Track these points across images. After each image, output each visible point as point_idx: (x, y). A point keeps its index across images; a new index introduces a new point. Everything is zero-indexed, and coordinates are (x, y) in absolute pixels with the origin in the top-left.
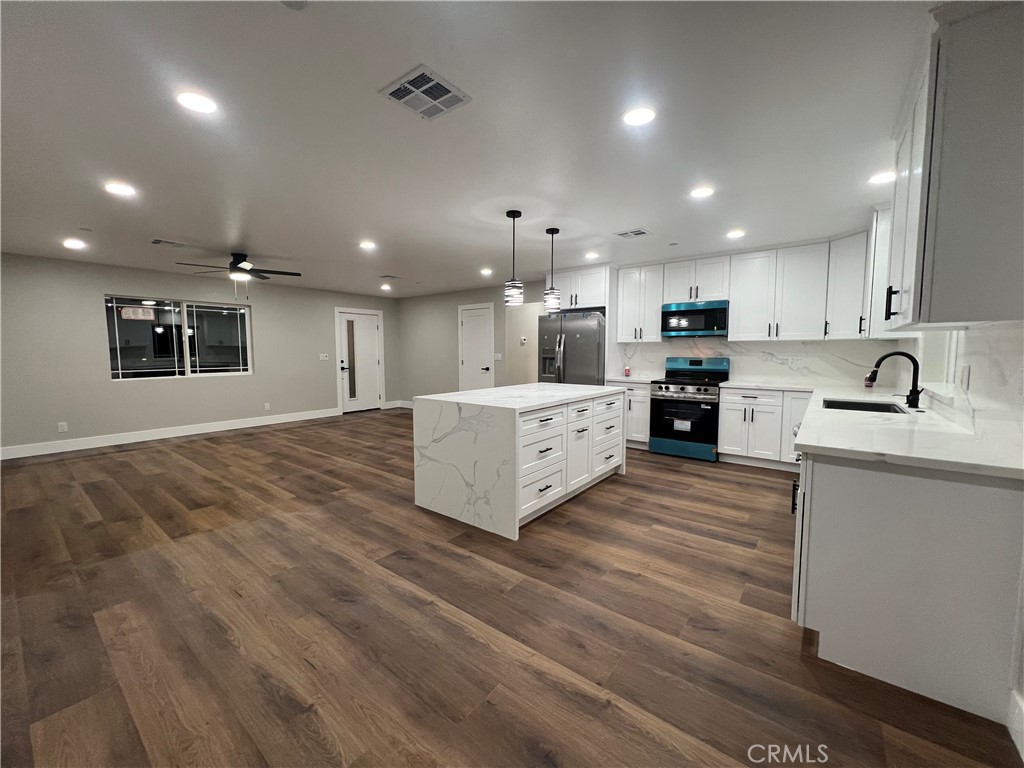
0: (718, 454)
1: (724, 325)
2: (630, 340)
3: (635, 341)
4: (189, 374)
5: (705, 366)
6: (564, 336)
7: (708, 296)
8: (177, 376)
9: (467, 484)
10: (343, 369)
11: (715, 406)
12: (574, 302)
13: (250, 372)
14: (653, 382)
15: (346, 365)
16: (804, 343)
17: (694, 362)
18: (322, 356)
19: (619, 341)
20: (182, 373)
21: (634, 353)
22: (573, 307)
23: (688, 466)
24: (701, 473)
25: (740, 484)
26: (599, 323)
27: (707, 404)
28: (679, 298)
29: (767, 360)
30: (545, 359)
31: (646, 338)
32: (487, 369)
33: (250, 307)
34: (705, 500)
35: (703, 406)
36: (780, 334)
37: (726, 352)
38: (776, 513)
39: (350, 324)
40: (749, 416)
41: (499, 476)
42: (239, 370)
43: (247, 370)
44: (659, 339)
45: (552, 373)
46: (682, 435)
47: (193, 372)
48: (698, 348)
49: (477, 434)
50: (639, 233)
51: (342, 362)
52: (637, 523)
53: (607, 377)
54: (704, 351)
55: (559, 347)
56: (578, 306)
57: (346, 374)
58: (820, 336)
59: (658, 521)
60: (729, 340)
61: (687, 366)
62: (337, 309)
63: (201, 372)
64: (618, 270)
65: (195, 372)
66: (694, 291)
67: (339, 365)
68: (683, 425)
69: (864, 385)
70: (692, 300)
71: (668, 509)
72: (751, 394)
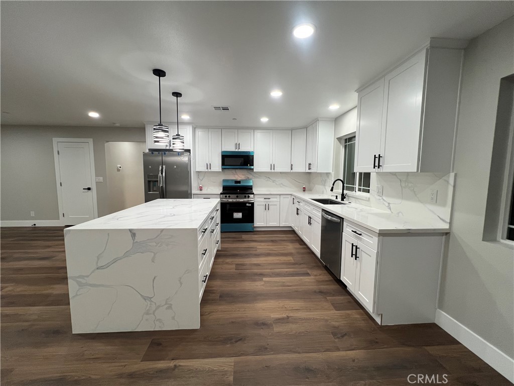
0: (255, 227)
1: (252, 164)
2: (204, 169)
3: (207, 170)
5: (242, 184)
7: (244, 148)
9: (145, 298)
11: (253, 204)
12: (169, 145)
14: (221, 194)
16: (281, 173)
17: (237, 182)
19: (197, 170)
21: (204, 177)
22: (168, 148)
23: (244, 236)
24: (254, 239)
25: (272, 241)
26: (189, 159)
27: (249, 203)
28: (230, 148)
29: (267, 180)
30: (149, 182)
31: (213, 169)
32: (89, 189)
34: (268, 255)
35: (247, 205)
36: (275, 169)
37: (250, 177)
40: (267, 208)
41: (181, 284)
44: (221, 170)
45: (156, 191)
46: (238, 221)
48: (237, 175)
49: (155, 254)
50: (226, 109)
52: (255, 280)
53: (193, 192)
54: (242, 176)
55: (162, 173)
58: (289, 170)
59: (262, 275)
60: (254, 171)
61: (234, 184)
64: (195, 128)
66: (239, 145)
68: (238, 215)
70: (237, 150)
71: (260, 265)
72: (267, 197)
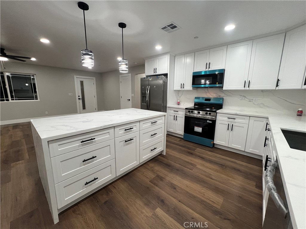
0: (214, 144)
1: (221, 82)
2: (179, 88)
3: (181, 89)
4: (10, 101)
5: (212, 102)
6: (149, 87)
7: (215, 67)
8: (5, 101)
10: (79, 99)
11: (214, 122)
12: (155, 72)
13: (39, 100)
14: (186, 109)
15: (81, 97)
16: (262, 91)
17: (207, 100)
18: (70, 94)
19: (174, 89)
20: (8, 100)
21: (182, 94)
22: (155, 74)
24: (203, 156)
26: (164, 81)
27: (210, 120)
28: (202, 69)
29: (242, 99)
30: (143, 97)
31: (186, 88)
32: (129, 100)
33: (36, 74)
35: (208, 121)
36: (251, 86)
37: (222, 95)
38: (241, 198)
39: (82, 83)
40: (230, 128)
42: (34, 99)
43: (37, 99)
44: (191, 89)
45: (145, 103)
46: (197, 134)
47: (12, 100)
48: (209, 93)
51: (79, 96)
53: (168, 105)
54: (212, 95)
55: (147, 92)
56: (157, 74)
57: (81, 101)
58: (273, 87)
60: (224, 89)
61: (204, 101)
62: (75, 77)
63: (16, 100)
64: (175, 57)
65: (14, 100)
66: (208, 65)
67: (77, 98)
68: (198, 129)
69: (296, 114)
70: (207, 70)
71: (175, 188)
72: (232, 117)
